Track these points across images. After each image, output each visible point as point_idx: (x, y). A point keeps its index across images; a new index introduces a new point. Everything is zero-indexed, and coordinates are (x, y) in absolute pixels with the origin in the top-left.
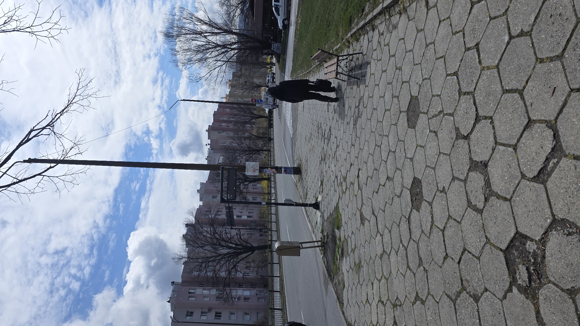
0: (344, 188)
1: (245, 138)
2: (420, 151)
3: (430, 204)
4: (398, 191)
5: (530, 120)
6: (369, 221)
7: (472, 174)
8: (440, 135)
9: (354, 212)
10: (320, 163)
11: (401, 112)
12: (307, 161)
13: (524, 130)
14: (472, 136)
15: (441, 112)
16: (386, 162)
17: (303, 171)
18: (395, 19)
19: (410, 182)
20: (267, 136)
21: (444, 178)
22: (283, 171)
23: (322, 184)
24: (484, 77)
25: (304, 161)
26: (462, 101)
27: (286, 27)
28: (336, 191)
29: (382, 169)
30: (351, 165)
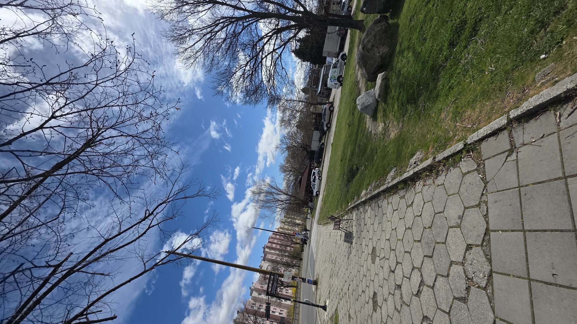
0: (341, 297)
1: (286, 256)
2: (376, 277)
3: (381, 307)
4: (367, 300)
5: (414, 267)
6: (353, 319)
7: (396, 291)
8: (384, 269)
9: (346, 312)
10: (330, 279)
11: (369, 254)
12: (322, 277)
13: (412, 271)
14: (395, 271)
15: (384, 257)
16: (362, 281)
17: (319, 283)
18: (367, 207)
19: (372, 294)
20: (299, 256)
21: (386, 293)
22: (306, 282)
23: (329, 293)
24: (398, 244)
25: (320, 276)
26: (391, 253)
27: (317, 195)
28: (336, 298)
29: (360, 286)
30: (346, 281)
